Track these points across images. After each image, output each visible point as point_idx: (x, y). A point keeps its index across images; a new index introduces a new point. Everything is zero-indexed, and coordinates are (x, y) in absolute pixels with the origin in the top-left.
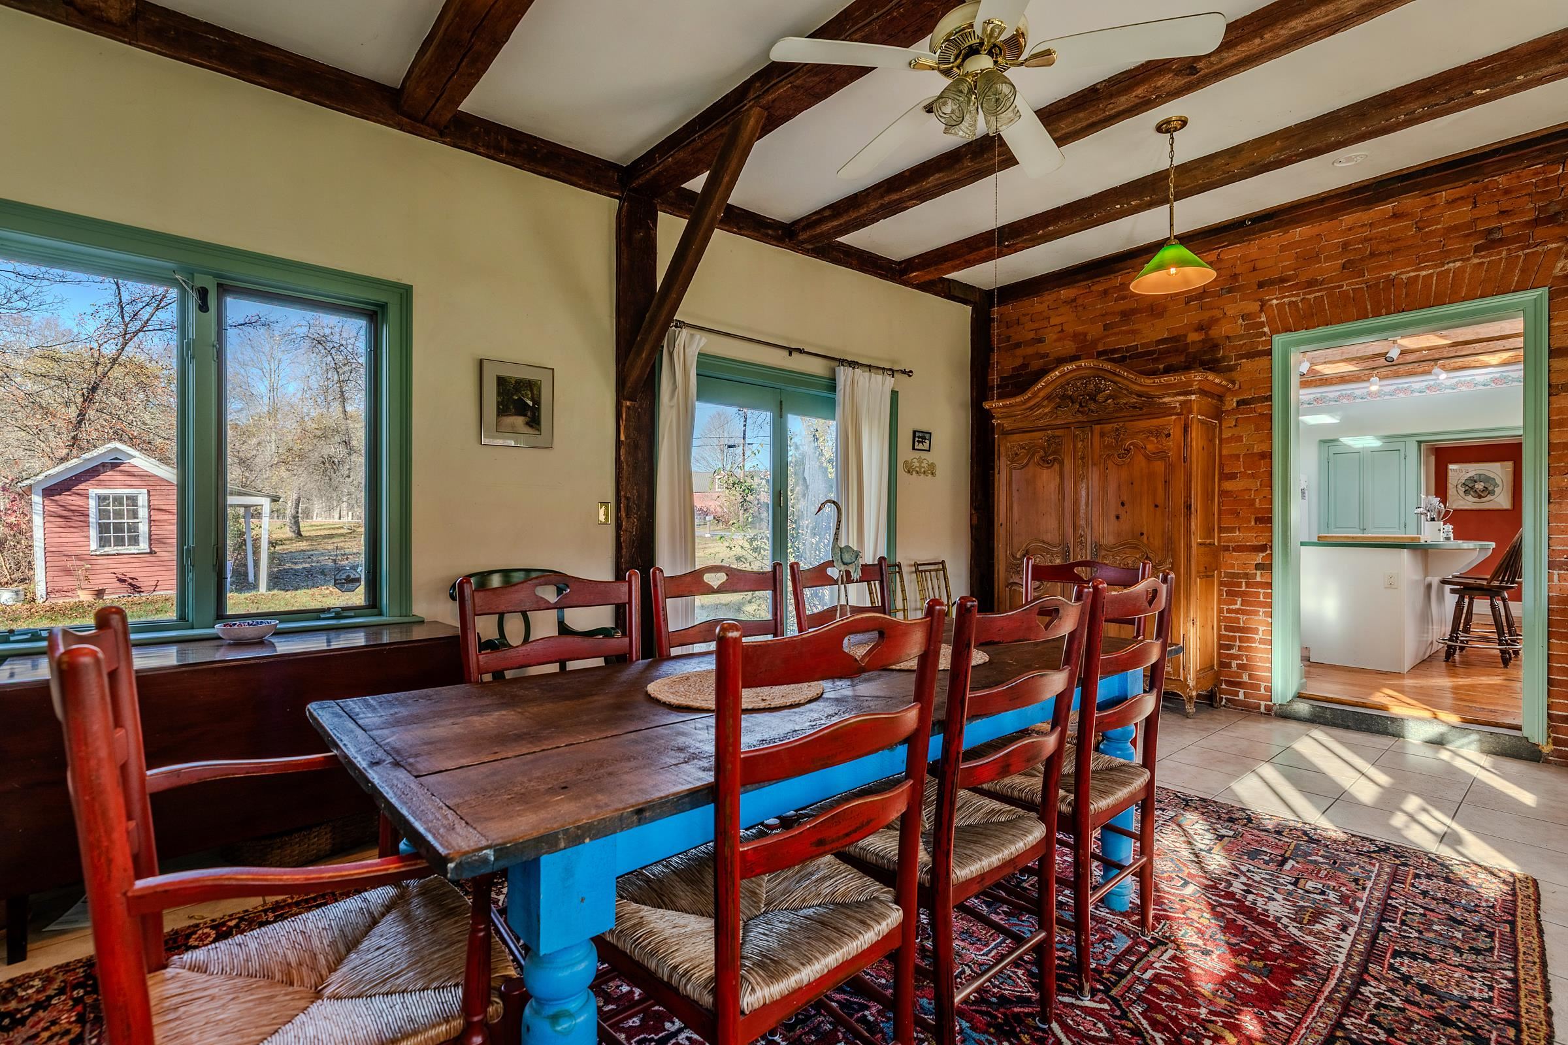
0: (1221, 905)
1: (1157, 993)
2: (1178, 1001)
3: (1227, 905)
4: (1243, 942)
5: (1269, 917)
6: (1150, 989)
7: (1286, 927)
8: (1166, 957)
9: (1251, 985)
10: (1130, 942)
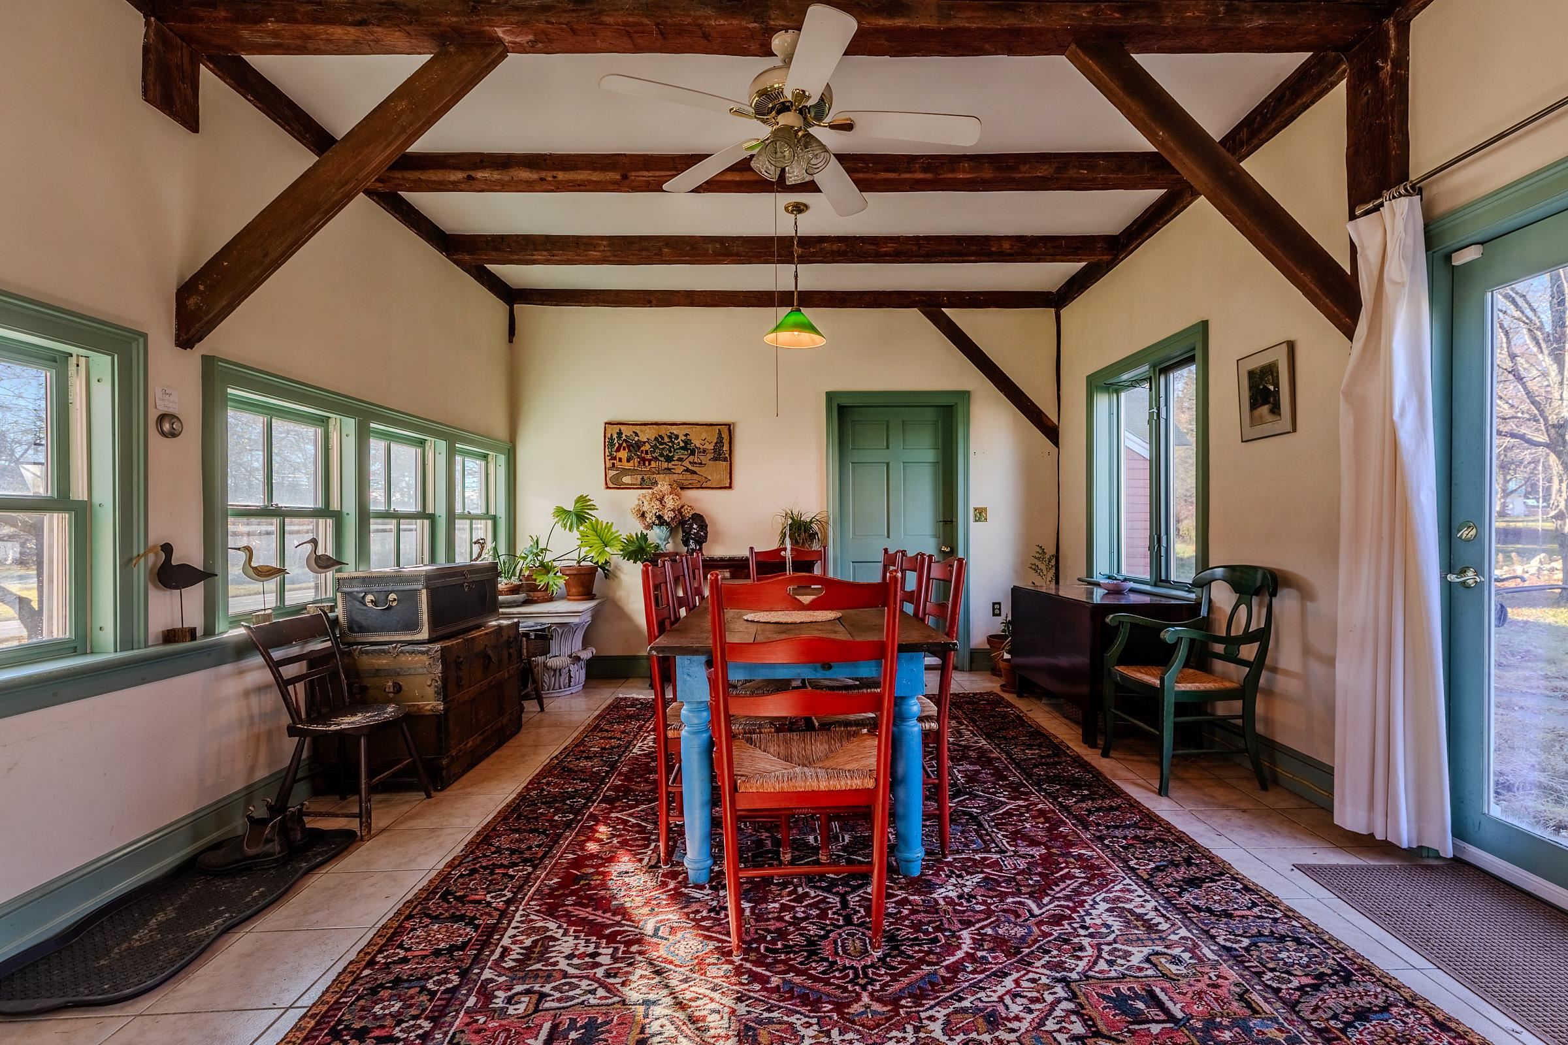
0: (618, 923)
1: (643, 839)
2: (630, 840)
3: (612, 925)
4: (596, 894)
5: (575, 931)
6: (648, 839)
7: (559, 927)
8: (646, 859)
9: (587, 866)
10: (674, 859)
